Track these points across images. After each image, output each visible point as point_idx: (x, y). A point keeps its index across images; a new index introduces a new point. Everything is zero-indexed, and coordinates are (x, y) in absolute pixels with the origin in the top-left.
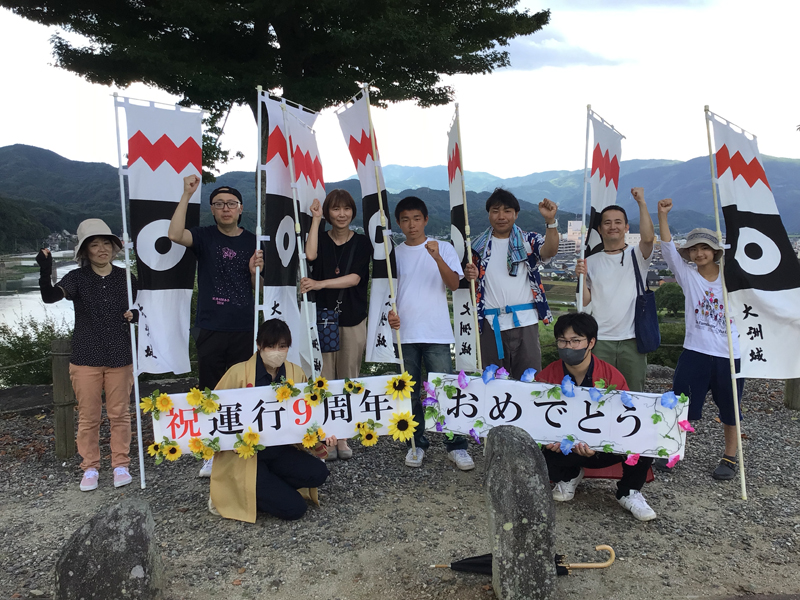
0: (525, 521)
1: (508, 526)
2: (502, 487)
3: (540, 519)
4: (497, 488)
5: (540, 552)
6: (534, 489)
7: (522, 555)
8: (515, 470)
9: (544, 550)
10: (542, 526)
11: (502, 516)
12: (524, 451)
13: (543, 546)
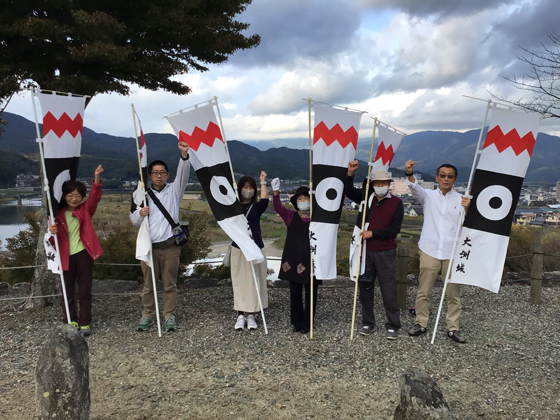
0: (58, 391)
1: (46, 395)
2: (44, 367)
3: (68, 390)
4: (40, 368)
5: (67, 412)
6: (66, 368)
7: (54, 415)
8: (54, 355)
9: (69, 411)
10: (69, 394)
11: (42, 387)
12: (62, 342)
13: (69, 408)
